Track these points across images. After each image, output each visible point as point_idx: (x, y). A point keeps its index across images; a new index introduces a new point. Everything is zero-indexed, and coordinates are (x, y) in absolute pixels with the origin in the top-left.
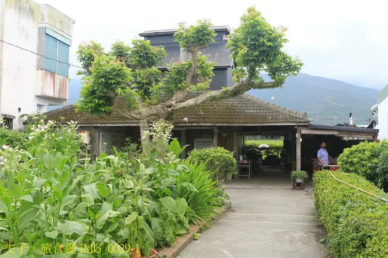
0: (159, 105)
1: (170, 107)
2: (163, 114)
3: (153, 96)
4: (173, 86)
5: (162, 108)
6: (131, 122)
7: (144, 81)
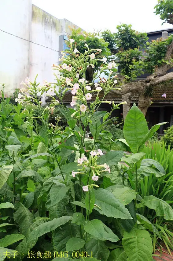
0: (139, 82)
1: (149, 82)
2: (142, 90)
3: (133, 73)
4: (153, 63)
5: (142, 84)
6: (119, 100)
7: (126, 60)
